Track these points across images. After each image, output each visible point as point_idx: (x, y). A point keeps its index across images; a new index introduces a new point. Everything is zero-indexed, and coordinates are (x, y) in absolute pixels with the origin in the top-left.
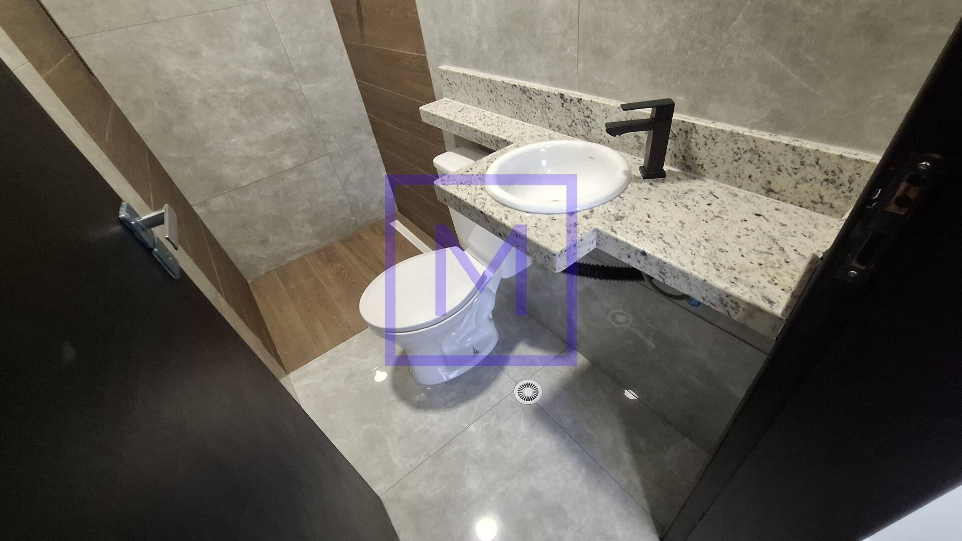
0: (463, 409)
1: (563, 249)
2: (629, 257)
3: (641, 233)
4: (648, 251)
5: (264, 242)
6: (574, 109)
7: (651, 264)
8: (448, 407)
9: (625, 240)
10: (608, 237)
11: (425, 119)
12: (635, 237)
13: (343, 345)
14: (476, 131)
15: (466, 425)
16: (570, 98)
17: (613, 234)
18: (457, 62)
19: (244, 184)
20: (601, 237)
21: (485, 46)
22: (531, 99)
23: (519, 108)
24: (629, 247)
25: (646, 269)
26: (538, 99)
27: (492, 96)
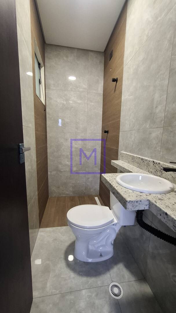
0: (84, 279)
1: (131, 201)
2: (161, 215)
3: (168, 207)
4: (168, 213)
5: (59, 187)
6: (157, 166)
7: (169, 220)
8: (79, 274)
9: (159, 206)
10: (153, 204)
11: (112, 164)
12: (164, 207)
13: (59, 228)
14: (124, 168)
15: (82, 288)
16: (156, 163)
17: (155, 203)
18: (126, 151)
19: (62, 170)
20: (150, 204)
21: (134, 147)
22: (144, 162)
23: (140, 164)
24: (161, 210)
25: (167, 223)
26: (146, 162)
27: (133, 160)
